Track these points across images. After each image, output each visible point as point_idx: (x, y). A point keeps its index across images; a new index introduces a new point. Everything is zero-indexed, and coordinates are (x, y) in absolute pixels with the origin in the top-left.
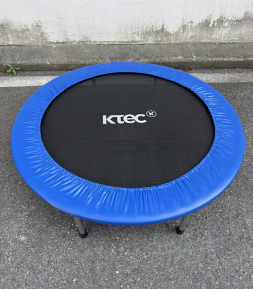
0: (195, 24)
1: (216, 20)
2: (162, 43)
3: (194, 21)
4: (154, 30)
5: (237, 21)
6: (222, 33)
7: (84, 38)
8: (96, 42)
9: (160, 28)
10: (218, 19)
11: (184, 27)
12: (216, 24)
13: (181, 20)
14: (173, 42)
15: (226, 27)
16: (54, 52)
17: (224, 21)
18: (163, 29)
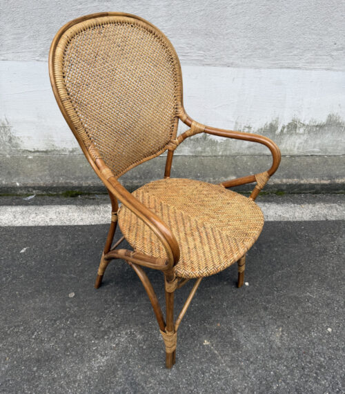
0: (255, 129)
1: (286, 124)
2: (203, 154)
3: (253, 125)
5: (317, 126)
6: (295, 143)
10: (289, 124)
12: (286, 130)
13: (234, 124)
14: (220, 153)
15: (301, 134)
16: (29, 166)
17: (298, 126)
18: (205, 136)
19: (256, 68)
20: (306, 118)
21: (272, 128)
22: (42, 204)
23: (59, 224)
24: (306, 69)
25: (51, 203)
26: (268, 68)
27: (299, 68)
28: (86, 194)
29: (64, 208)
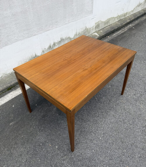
0: (46, 49)
1: (53, 44)
3: (46, 48)
4: (33, 57)
5: (59, 42)
7: (3, 74)
8: (9, 73)
9: (34, 56)
11: (43, 51)
12: (53, 46)
13: (41, 50)
15: (57, 45)
18: (36, 55)
19: (41, 33)
20: (56, 41)
21: (50, 47)
22: (4, 96)
23: (15, 96)
24: (52, 29)
25: (6, 94)
26: (44, 32)
27: (50, 30)
28: (13, 87)
29: (11, 93)
